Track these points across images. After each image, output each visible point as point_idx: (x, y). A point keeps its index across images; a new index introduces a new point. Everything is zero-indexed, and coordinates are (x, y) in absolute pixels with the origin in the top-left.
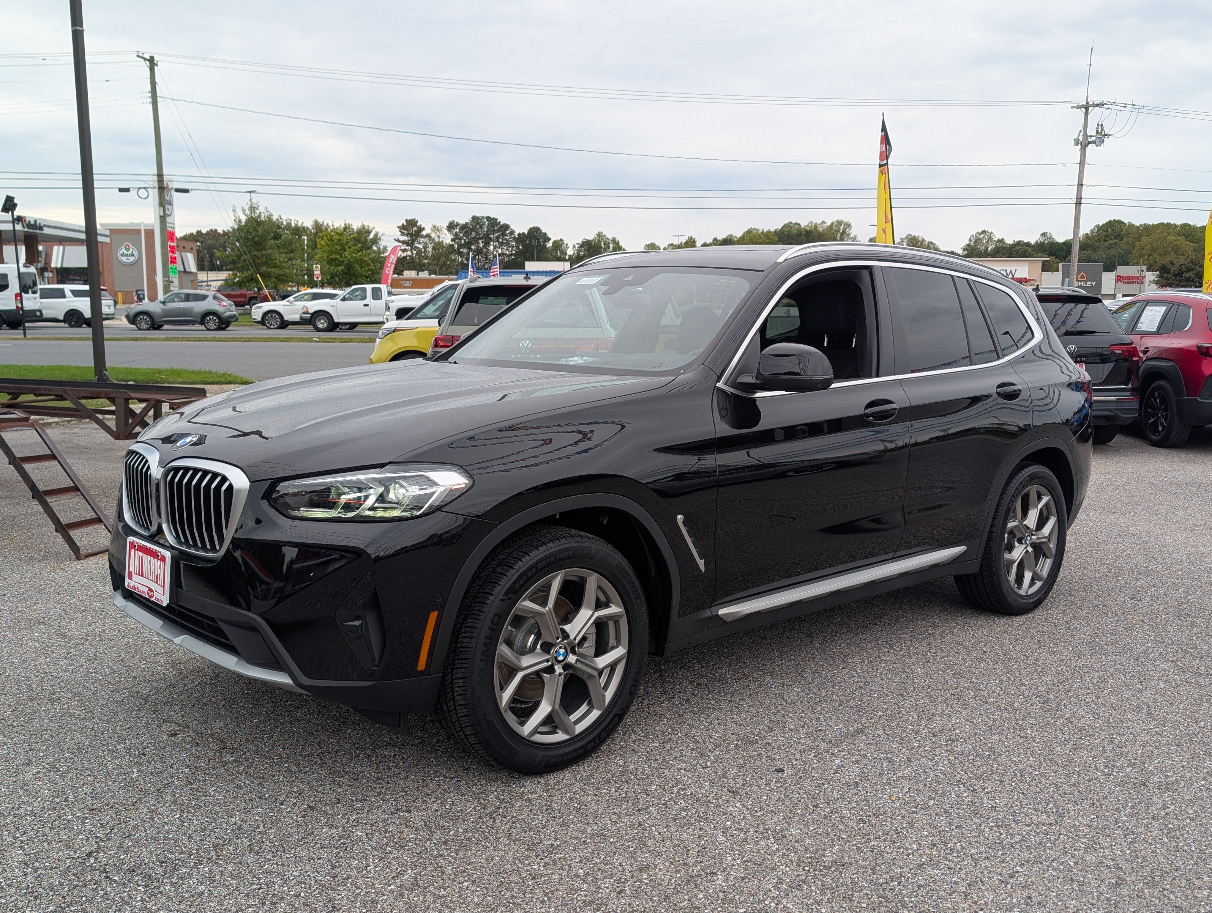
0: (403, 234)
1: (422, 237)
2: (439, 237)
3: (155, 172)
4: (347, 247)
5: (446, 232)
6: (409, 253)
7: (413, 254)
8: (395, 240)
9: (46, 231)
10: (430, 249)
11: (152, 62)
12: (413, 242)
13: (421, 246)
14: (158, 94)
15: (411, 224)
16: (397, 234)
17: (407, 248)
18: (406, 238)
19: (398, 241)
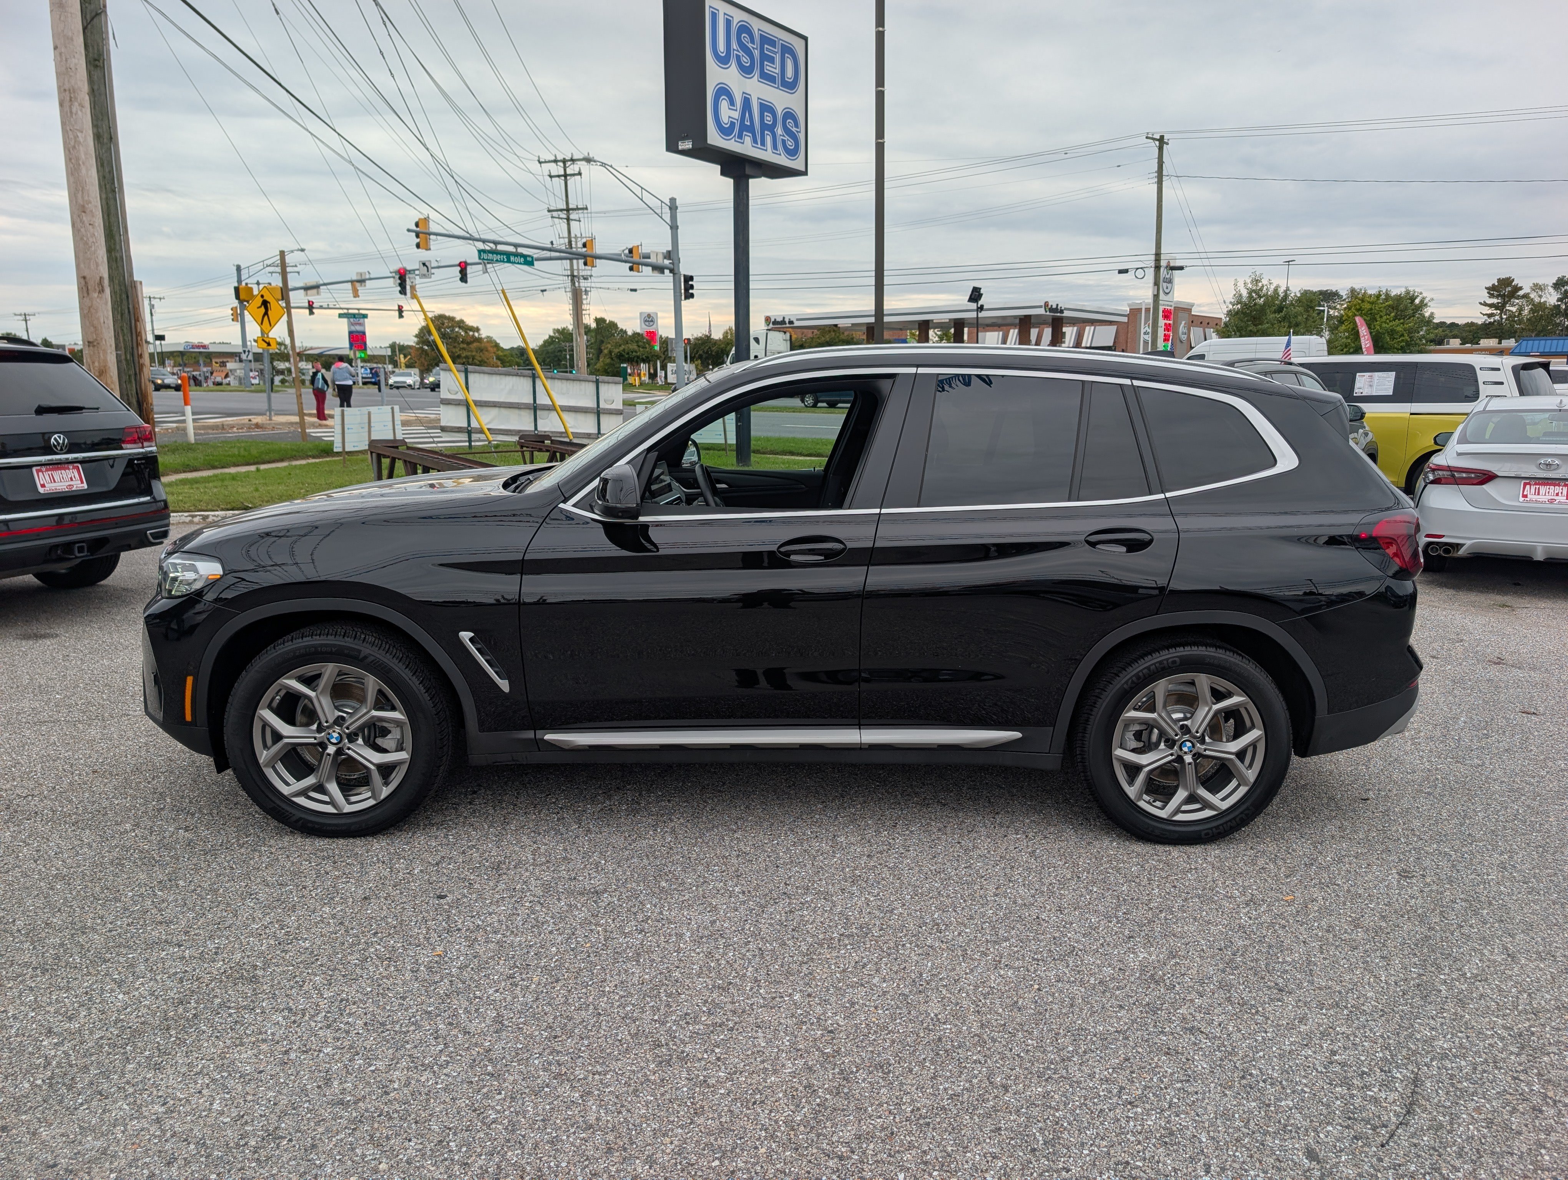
0: (1492, 296)
1: (1518, 298)
2: (1540, 296)
3: (1154, 252)
4: (1378, 317)
5: (1551, 290)
6: (1497, 318)
7: (1502, 318)
8: (1481, 303)
9: (1066, 314)
10: (1526, 312)
11: (1161, 141)
12: (1504, 305)
13: (1514, 309)
14: (1165, 173)
15: (1504, 284)
16: (1485, 297)
17: (1495, 312)
18: (1495, 301)
19: (1485, 304)
